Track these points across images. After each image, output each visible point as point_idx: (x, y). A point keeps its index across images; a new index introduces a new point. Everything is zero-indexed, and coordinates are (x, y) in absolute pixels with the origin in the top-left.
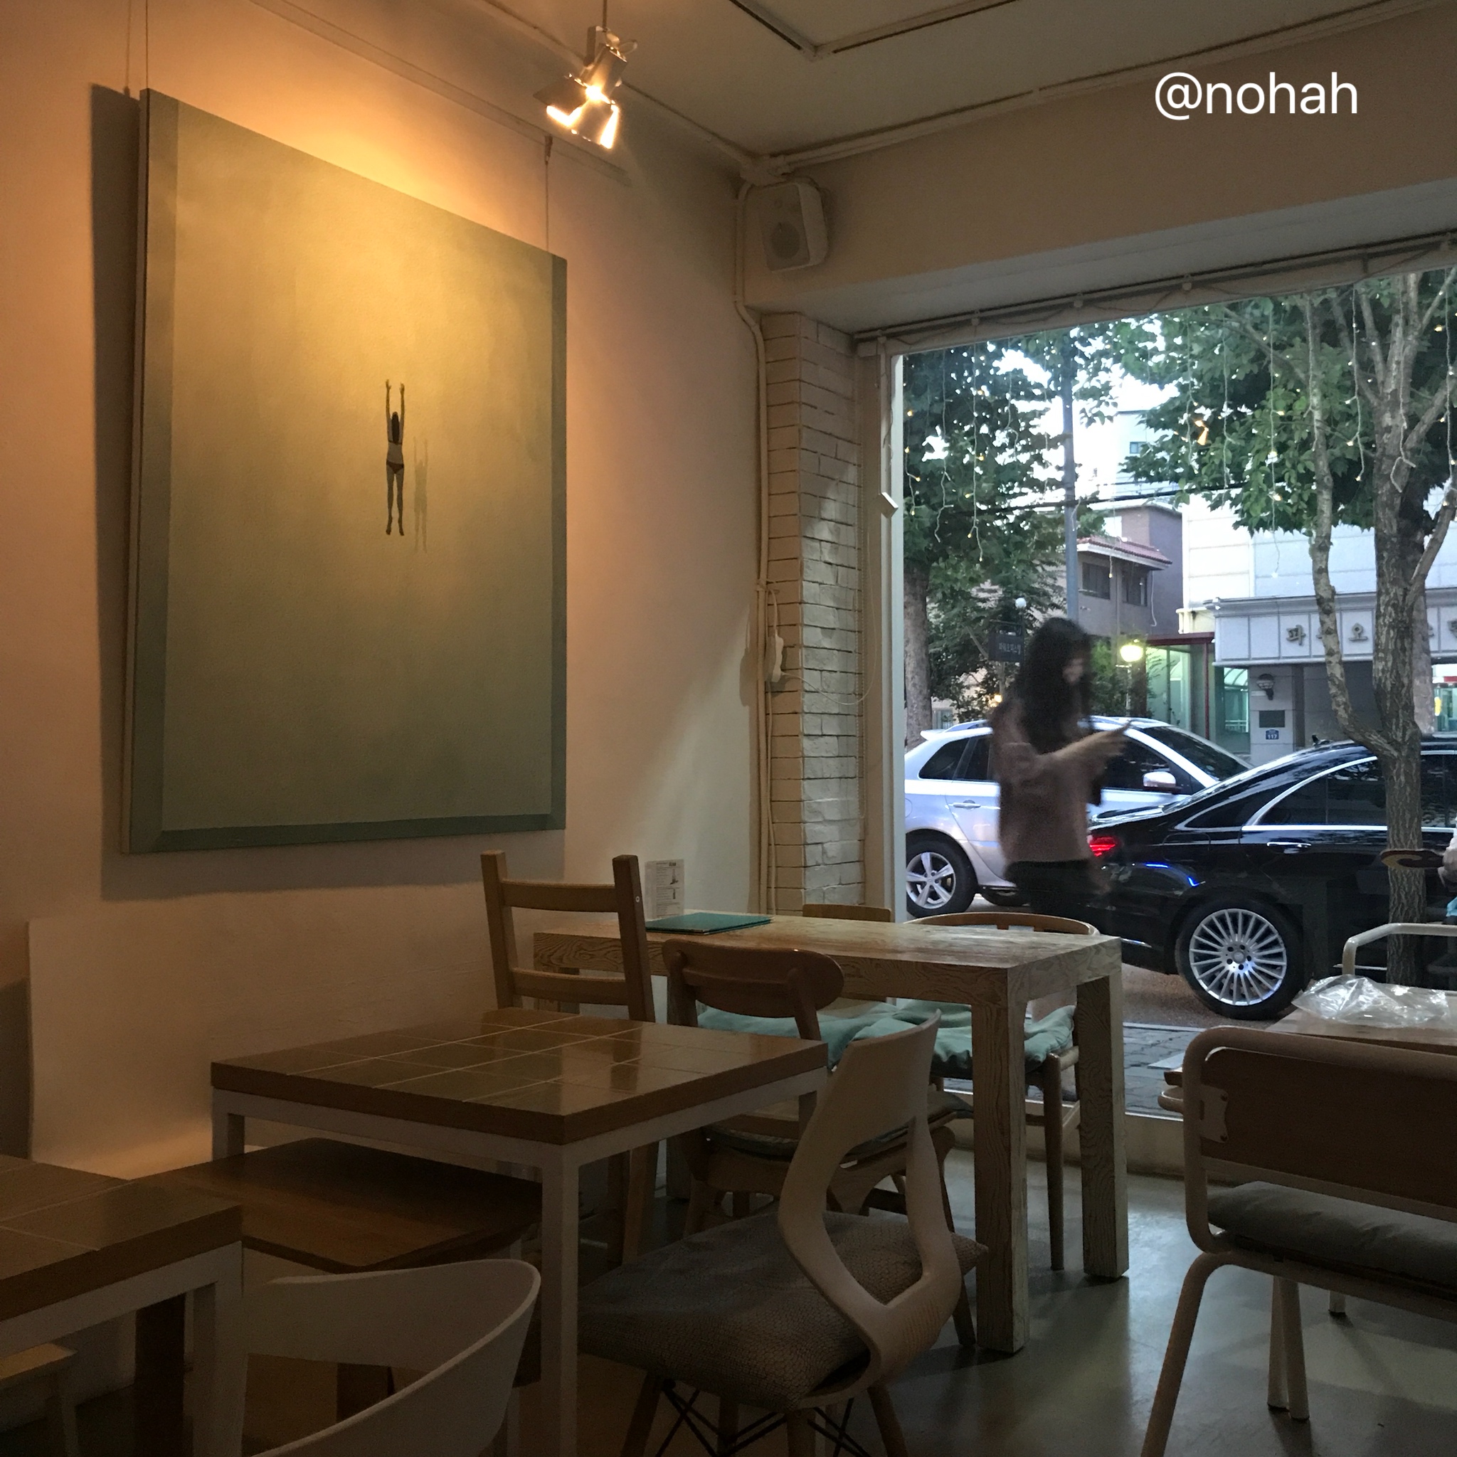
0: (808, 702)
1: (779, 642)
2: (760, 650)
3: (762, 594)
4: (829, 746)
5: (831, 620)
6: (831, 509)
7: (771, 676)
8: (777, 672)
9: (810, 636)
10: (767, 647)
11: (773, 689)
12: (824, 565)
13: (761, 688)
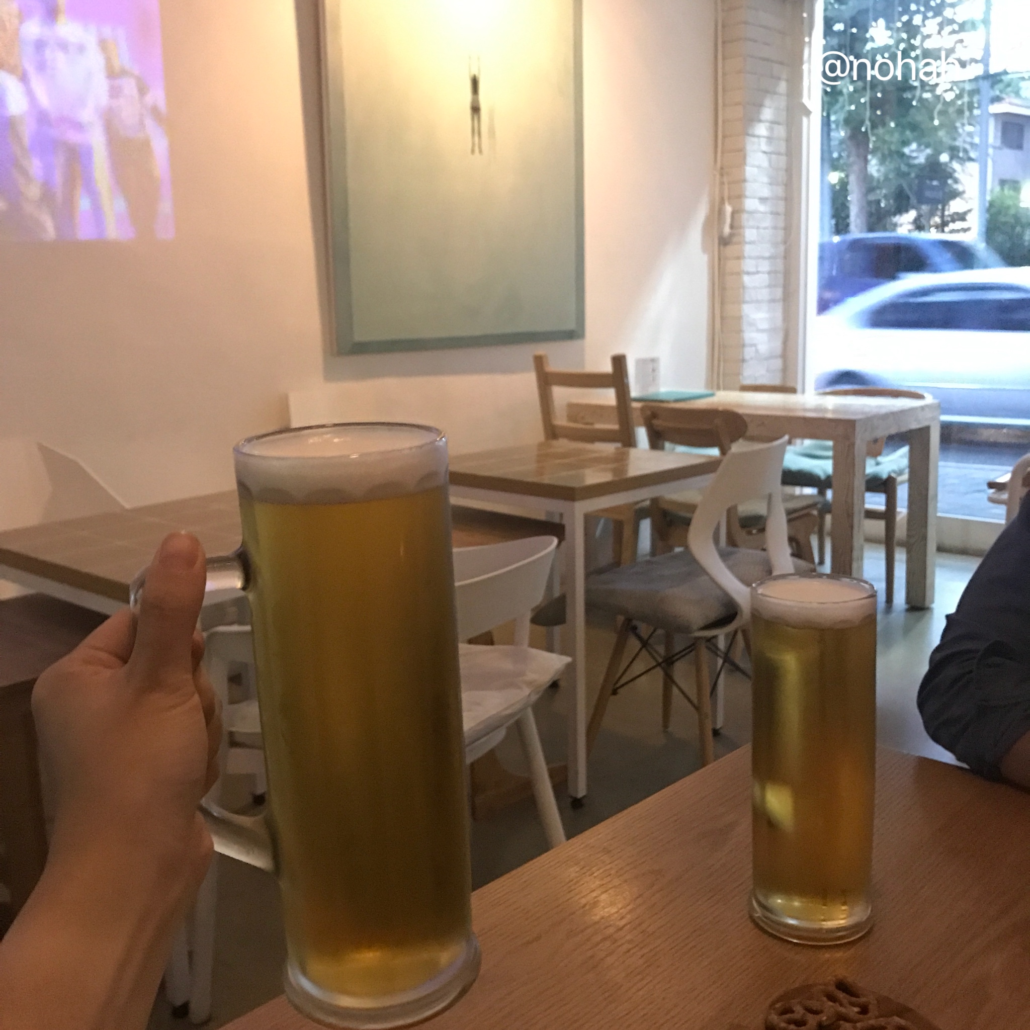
0: (748, 250)
1: (728, 209)
2: (716, 215)
3: (718, 176)
4: (762, 279)
5: (766, 192)
6: (767, 113)
7: (722, 232)
8: (727, 230)
9: (751, 204)
10: (721, 212)
11: (724, 242)
12: (761, 154)
13: (716, 241)
